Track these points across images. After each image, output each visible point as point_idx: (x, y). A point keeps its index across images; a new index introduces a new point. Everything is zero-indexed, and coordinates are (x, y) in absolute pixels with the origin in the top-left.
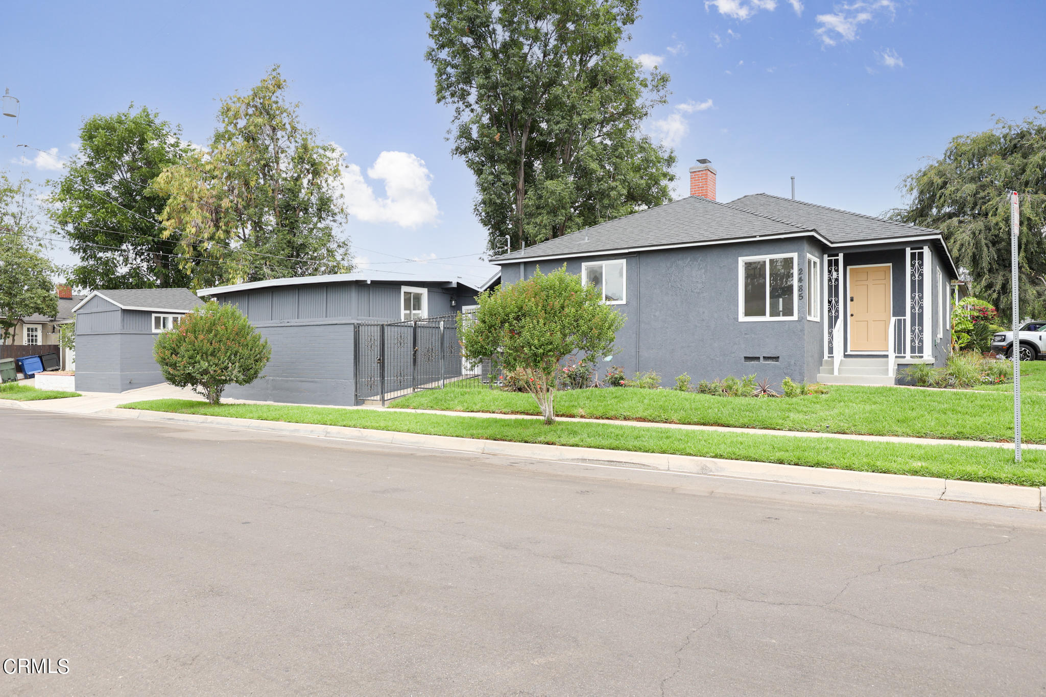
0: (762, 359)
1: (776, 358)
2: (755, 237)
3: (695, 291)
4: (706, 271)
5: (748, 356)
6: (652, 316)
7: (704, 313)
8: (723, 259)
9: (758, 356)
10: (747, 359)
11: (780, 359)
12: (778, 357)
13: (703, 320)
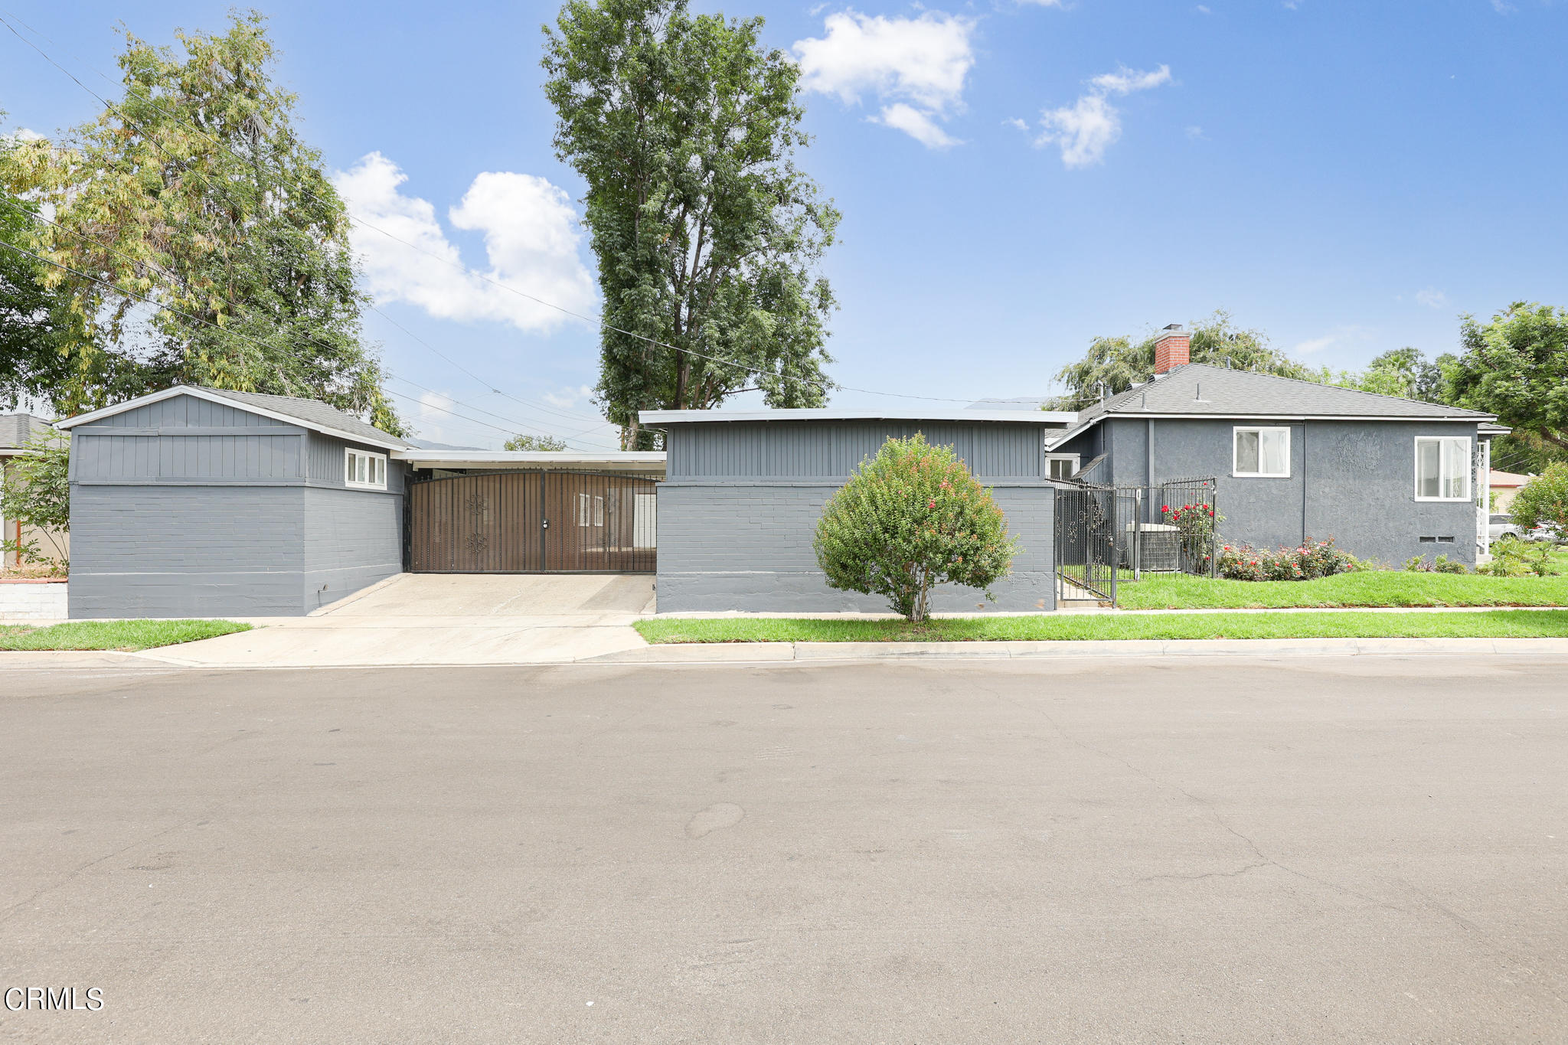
0: (1437, 539)
1: (1451, 539)
2: (1443, 417)
3: (1370, 467)
4: (1381, 447)
5: (1424, 536)
6: (1321, 493)
7: (1378, 491)
8: (1400, 437)
9: (1433, 536)
10: (1423, 539)
11: (1456, 539)
12: (1452, 538)
13: (1378, 499)
